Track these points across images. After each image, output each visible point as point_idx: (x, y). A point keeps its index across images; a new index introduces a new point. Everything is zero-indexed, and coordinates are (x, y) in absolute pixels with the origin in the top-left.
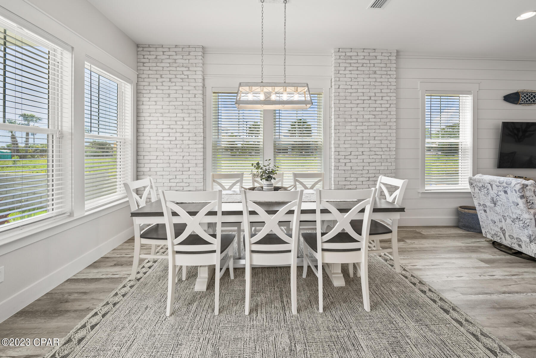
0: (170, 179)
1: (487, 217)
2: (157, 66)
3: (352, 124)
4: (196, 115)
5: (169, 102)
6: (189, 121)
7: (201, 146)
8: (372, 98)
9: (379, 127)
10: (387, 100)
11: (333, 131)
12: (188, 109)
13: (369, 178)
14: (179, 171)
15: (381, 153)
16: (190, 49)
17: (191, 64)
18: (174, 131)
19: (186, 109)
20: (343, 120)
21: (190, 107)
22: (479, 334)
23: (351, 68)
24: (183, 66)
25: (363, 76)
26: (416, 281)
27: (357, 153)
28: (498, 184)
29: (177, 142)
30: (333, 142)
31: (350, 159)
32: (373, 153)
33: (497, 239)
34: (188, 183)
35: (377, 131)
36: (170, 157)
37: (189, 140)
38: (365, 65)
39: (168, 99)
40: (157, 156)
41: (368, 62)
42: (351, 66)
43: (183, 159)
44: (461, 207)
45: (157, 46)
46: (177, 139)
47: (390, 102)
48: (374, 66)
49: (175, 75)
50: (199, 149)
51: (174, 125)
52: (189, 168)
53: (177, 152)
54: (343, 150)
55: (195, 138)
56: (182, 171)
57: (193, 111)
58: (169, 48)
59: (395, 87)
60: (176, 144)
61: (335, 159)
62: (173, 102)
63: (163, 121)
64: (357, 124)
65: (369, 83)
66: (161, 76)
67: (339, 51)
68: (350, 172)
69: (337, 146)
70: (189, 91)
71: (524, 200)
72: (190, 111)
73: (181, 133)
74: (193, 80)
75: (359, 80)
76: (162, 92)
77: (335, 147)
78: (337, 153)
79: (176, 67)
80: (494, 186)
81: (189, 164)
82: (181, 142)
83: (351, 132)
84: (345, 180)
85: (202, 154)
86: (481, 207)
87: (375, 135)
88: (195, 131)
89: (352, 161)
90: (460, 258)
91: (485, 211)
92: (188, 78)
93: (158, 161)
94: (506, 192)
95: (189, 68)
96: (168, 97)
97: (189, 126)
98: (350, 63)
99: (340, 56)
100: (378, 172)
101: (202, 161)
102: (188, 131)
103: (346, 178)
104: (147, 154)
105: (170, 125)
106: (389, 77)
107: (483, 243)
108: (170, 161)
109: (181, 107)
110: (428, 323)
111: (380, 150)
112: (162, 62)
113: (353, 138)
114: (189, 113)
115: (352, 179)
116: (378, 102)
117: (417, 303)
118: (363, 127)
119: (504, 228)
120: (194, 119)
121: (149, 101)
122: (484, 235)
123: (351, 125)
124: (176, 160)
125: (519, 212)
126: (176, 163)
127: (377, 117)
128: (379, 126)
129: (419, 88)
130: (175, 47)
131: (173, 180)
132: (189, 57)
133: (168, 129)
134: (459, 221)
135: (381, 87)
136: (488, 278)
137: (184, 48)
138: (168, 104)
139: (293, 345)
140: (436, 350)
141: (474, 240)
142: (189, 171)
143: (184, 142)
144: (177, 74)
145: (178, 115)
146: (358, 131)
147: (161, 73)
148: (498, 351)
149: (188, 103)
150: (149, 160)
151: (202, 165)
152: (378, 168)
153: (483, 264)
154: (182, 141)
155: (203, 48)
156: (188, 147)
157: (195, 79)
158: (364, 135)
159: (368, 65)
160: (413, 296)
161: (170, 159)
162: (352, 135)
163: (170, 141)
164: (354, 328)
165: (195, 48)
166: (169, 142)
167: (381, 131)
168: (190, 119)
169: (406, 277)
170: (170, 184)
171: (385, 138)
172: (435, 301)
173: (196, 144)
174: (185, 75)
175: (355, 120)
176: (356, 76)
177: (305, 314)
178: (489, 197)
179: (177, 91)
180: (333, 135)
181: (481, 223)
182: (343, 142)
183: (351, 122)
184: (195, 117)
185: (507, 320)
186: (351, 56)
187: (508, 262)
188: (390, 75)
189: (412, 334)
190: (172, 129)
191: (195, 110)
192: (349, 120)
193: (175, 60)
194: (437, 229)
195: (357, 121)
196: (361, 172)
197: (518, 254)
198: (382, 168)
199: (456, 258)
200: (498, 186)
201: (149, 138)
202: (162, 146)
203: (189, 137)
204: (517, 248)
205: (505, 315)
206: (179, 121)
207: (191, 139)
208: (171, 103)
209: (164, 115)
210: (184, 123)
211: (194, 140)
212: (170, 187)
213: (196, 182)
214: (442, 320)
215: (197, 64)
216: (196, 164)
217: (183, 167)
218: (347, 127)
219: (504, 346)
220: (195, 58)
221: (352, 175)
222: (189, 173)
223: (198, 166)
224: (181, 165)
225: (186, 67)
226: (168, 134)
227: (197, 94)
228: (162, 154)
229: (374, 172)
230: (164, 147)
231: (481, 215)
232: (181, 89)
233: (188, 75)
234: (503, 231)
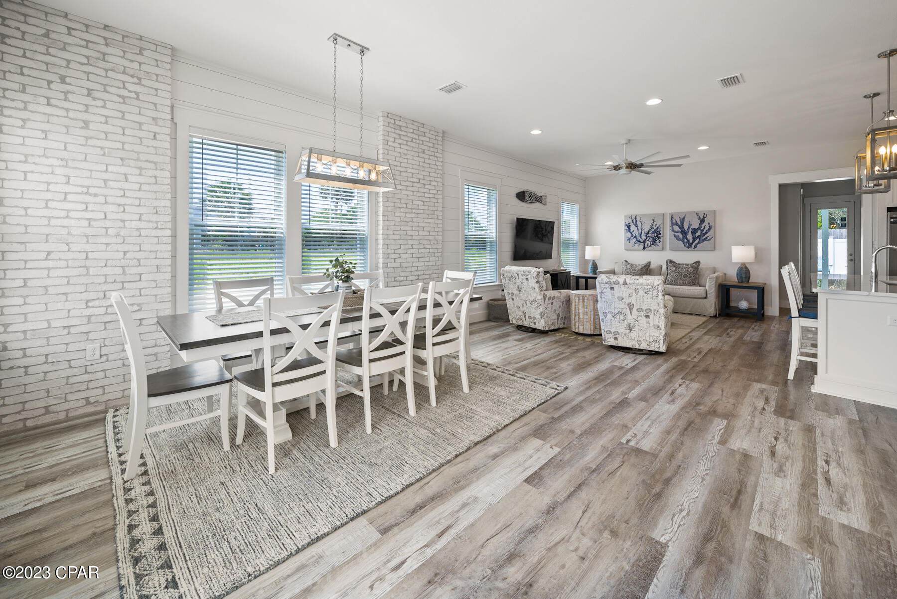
0: (87, 301)
1: (514, 304)
2: (48, 54)
3: (402, 210)
4: (158, 173)
5: (87, 138)
6: (141, 184)
7: (169, 233)
8: (422, 181)
9: (427, 216)
10: (435, 186)
11: (381, 218)
12: (138, 160)
13: (418, 275)
14: (115, 281)
15: (429, 246)
16: (144, 44)
17: (146, 74)
18: (101, 199)
19: (134, 160)
20: (392, 204)
21: (142, 157)
22: (534, 380)
23: (400, 141)
24: (124, 73)
25: (413, 153)
26: (486, 365)
27: (407, 247)
28: (523, 273)
29: (107, 224)
30: (381, 232)
31: (399, 254)
32: (422, 246)
33: (520, 323)
34: (138, 305)
35: (426, 220)
36: (89, 254)
37: (140, 219)
38: (414, 140)
39: (83, 132)
40: (49, 253)
41: (417, 137)
42: (400, 139)
43: (124, 258)
44: (490, 300)
45: (50, 11)
46: (108, 217)
47: (437, 188)
48: (423, 144)
49: (105, 86)
50: (165, 239)
51: (100, 187)
52: (140, 275)
53: (107, 244)
54: (393, 242)
55: (155, 218)
56: (123, 283)
57: (152, 166)
58: (87, 26)
59: (441, 172)
60: (107, 228)
61: (383, 253)
62: (98, 139)
63: (69, 177)
64: (406, 210)
65: (418, 163)
66: (63, 79)
67: (388, 117)
68: (400, 270)
69: (385, 237)
70: (140, 124)
71: (538, 284)
72: (144, 165)
73: (119, 205)
74: (152, 106)
75: (408, 157)
76: (66, 115)
77: (384, 239)
78: (386, 247)
79: (106, 70)
80: (520, 275)
81: (139, 268)
82: (121, 224)
83: (401, 221)
84: (395, 281)
85: (169, 247)
86: (510, 296)
87: (424, 225)
88: (156, 203)
89: (402, 256)
90: (503, 342)
91: (513, 299)
92: (138, 98)
93: (50, 264)
94: (527, 279)
95: (140, 79)
96: (82, 128)
97: (141, 192)
98: (400, 135)
99: (389, 123)
100: (427, 268)
101: (169, 262)
102: (137, 202)
103: (395, 277)
104: (16, 247)
105: (88, 187)
106: (436, 159)
107: (510, 329)
108: (88, 263)
109: (121, 154)
110: (508, 385)
111: (429, 242)
112: (64, 49)
113: (403, 228)
114: (140, 168)
115: (402, 279)
116: (427, 186)
117: (494, 377)
118: (413, 215)
119: (525, 311)
120: (153, 180)
121: (22, 127)
122: (511, 322)
123: (401, 212)
124: (107, 260)
125: (535, 295)
126: (106, 266)
127: (426, 204)
128: (428, 214)
129: (459, 175)
130: (104, 29)
131: (98, 301)
132: (139, 58)
133: (83, 196)
134: (489, 314)
135: (430, 170)
136: (524, 350)
137: (127, 36)
138: (84, 143)
139: (432, 431)
140: (519, 395)
141: (504, 328)
142: (140, 280)
143: (127, 223)
144: (108, 85)
145: (110, 169)
146: (408, 220)
147: (63, 72)
148: (546, 384)
149: (137, 148)
150: (23, 262)
151: (169, 269)
152: (426, 264)
153: (518, 343)
154: (123, 221)
155: (173, 49)
156: (136, 233)
157: (155, 105)
158: (413, 224)
159: (418, 141)
160: (490, 374)
161: (87, 257)
162: (402, 223)
163: (90, 220)
164: (466, 405)
165: (156, 45)
166: (86, 223)
167: (430, 221)
168: (142, 179)
169: (477, 364)
170: (89, 312)
171: (433, 229)
172: (504, 372)
173: (156, 228)
174: (130, 91)
175: (404, 206)
176: (406, 152)
177: (423, 413)
178: (516, 286)
179: (108, 119)
180: (381, 223)
181: (509, 311)
182: (392, 232)
183: (400, 208)
184: (155, 177)
185: (543, 369)
186: (400, 126)
187: (530, 337)
188: (437, 157)
189: (503, 393)
190: (96, 195)
191: (155, 163)
192: (399, 205)
193: (104, 54)
194: (476, 325)
195: (407, 208)
196: (410, 269)
197: (534, 330)
198: (430, 264)
199: (501, 343)
200: (522, 275)
201: (23, 212)
202: (65, 231)
203: (141, 215)
204: (533, 326)
205: (542, 367)
206: (115, 181)
207: (143, 218)
208: (90, 142)
209: (70, 164)
210: (126, 186)
211: (152, 222)
212: (89, 317)
213: (158, 300)
214: (513, 381)
215: (159, 77)
216: (157, 266)
217: (124, 273)
218: (397, 214)
219: (548, 380)
220: (155, 63)
221: (402, 274)
222: (140, 285)
223: (162, 271)
224: (119, 271)
225: (132, 76)
226: (84, 207)
227: (158, 134)
228: (66, 248)
229: (423, 268)
230: (69, 233)
231: (510, 304)
232: (120, 117)
233: (137, 94)
234: (524, 313)
